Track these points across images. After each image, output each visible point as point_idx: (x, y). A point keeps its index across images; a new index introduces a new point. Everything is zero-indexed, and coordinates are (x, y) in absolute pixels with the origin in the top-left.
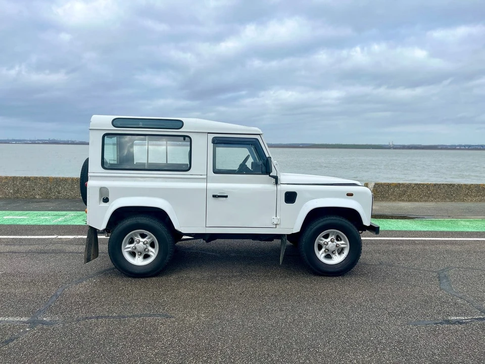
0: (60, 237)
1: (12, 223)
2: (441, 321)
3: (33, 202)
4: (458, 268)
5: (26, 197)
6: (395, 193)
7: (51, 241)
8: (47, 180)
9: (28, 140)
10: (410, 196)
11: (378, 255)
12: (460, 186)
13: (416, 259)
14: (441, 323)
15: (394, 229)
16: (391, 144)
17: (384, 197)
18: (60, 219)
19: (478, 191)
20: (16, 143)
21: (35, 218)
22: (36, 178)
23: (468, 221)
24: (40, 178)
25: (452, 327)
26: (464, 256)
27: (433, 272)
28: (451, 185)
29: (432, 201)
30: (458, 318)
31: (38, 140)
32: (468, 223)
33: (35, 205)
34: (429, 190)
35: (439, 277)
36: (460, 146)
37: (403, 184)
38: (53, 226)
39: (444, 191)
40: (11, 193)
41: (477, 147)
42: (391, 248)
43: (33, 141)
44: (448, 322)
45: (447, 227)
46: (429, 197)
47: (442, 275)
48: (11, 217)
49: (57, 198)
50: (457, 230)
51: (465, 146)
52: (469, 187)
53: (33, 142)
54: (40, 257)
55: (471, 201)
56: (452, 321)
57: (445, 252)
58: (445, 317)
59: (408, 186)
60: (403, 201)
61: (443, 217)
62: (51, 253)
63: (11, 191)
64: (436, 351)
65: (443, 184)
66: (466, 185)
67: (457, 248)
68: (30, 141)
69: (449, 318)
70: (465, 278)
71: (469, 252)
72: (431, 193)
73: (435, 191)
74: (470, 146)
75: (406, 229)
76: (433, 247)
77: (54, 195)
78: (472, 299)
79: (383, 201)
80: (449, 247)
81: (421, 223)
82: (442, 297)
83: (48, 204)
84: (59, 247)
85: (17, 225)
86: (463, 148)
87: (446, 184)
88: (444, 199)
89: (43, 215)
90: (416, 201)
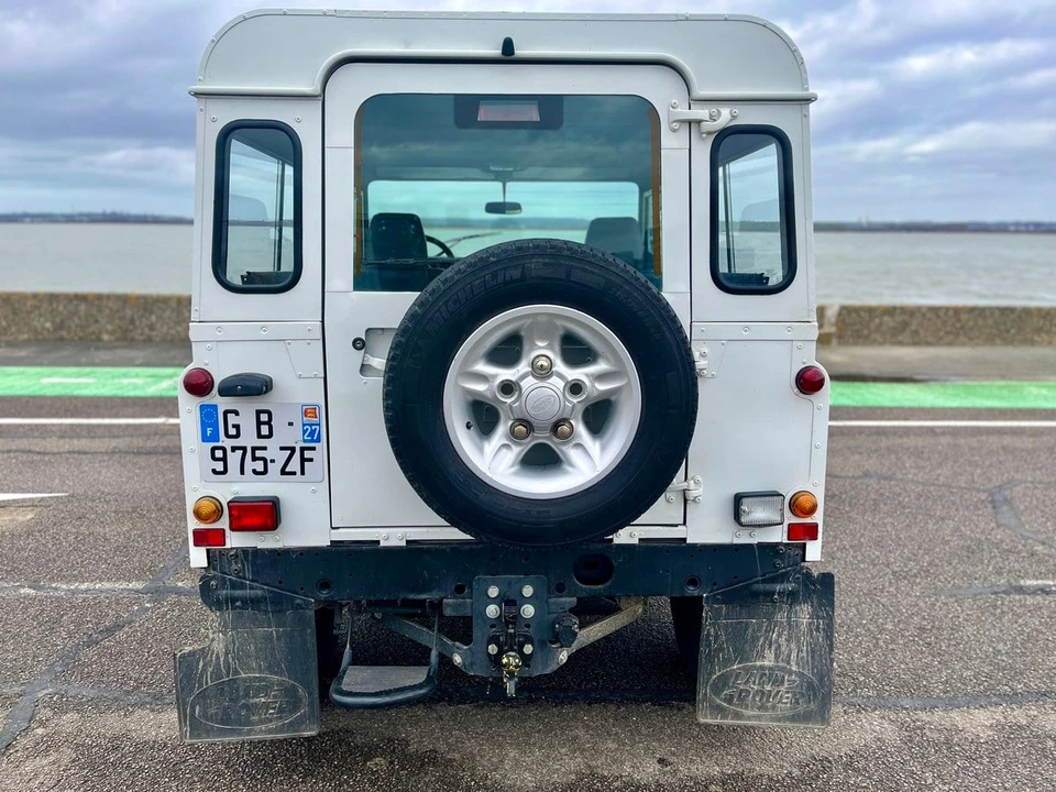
0: (172, 420)
1: (63, 392)
2: (1004, 589)
3: (97, 348)
4: (1032, 483)
5: (81, 339)
6: (884, 328)
7: (156, 431)
8: (124, 300)
10: (916, 333)
11: (857, 457)
12: (1027, 311)
13: (940, 465)
14: (1004, 592)
16: (864, 220)
17: (859, 337)
18: (164, 384)
21: (110, 382)
22: (100, 297)
23: (1043, 387)
24: (109, 297)
25: (1030, 600)
27: (979, 491)
28: (1007, 308)
29: (964, 344)
30: (1040, 582)
32: (1044, 391)
33: (103, 355)
34: (959, 320)
35: (992, 502)
37: (902, 308)
38: (152, 398)
39: (991, 321)
40: (48, 330)
42: (884, 442)
44: (1021, 590)
45: (1000, 398)
46: (958, 335)
47: (998, 497)
48: (57, 380)
49: (149, 341)
50: (1022, 404)
52: (1046, 315)
55: (1049, 343)
56: (1028, 587)
57: (1001, 452)
58: (1012, 581)
59: (912, 312)
60: (901, 344)
61: (988, 377)
63: (48, 325)
65: (989, 308)
66: (1039, 310)
69: (1022, 582)
70: (1048, 503)
72: (962, 327)
73: (970, 324)
76: (974, 442)
77: (142, 335)
79: (856, 344)
81: (942, 390)
82: (1002, 541)
83: (132, 353)
85: (76, 398)
86: (1023, 228)
87: (997, 308)
88: (990, 341)
89: (125, 376)
90: (928, 344)
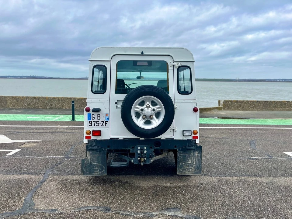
0: (61, 126)
1: (33, 120)
3: (38, 110)
4: (261, 140)
5: (34, 108)
6: (235, 106)
7: (57, 128)
8: (45, 98)
9: (18, 77)
10: (243, 107)
11: (222, 134)
12: (271, 102)
13: (241, 136)
14: (247, 159)
15: (233, 124)
16: (237, 78)
17: (229, 108)
18: (57, 118)
19: (281, 105)
20: (11, 78)
21: (44, 118)
22: (39, 98)
23: (273, 120)
24: (41, 98)
25: (252, 160)
26: (266, 135)
27: (248, 141)
28: (266, 101)
29: (255, 110)
31: (24, 76)
32: (272, 121)
33: (40, 112)
34: (254, 104)
35: (250, 143)
36: (279, 80)
37: (239, 101)
38: (55, 121)
39: (262, 105)
40: (26, 105)
41: (290, 80)
42: (230, 131)
43: (21, 76)
44: (251, 159)
46: (254, 108)
47: (252, 142)
48: (31, 117)
49: (51, 108)
50: (266, 124)
51: (282, 80)
52: (276, 103)
53: (21, 78)
54: (57, 134)
55: (277, 110)
56: (253, 158)
57: (256, 134)
58: (249, 157)
59: (242, 102)
60: (239, 110)
61: (260, 118)
62: (60, 133)
64: (243, 168)
65: (262, 101)
66: (274, 101)
67: (264, 132)
68: (19, 77)
69: (251, 157)
70: (263, 144)
71: (269, 133)
72: (255, 106)
73: (257, 105)
74: (285, 80)
75: (238, 124)
76: (251, 132)
77: (49, 107)
78: (264, 151)
79: (228, 110)
80: (258, 131)
81: (247, 121)
82: (250, 150)
83: (47, 111)
84: (63, 130)
85: (36, 121)
86: (281, 81)
87: (264, 101)
88: (262, 109)
89: (47, 116)
90: (246, 110)
